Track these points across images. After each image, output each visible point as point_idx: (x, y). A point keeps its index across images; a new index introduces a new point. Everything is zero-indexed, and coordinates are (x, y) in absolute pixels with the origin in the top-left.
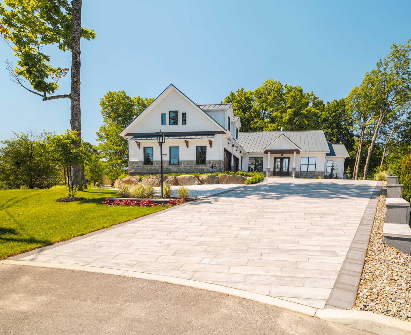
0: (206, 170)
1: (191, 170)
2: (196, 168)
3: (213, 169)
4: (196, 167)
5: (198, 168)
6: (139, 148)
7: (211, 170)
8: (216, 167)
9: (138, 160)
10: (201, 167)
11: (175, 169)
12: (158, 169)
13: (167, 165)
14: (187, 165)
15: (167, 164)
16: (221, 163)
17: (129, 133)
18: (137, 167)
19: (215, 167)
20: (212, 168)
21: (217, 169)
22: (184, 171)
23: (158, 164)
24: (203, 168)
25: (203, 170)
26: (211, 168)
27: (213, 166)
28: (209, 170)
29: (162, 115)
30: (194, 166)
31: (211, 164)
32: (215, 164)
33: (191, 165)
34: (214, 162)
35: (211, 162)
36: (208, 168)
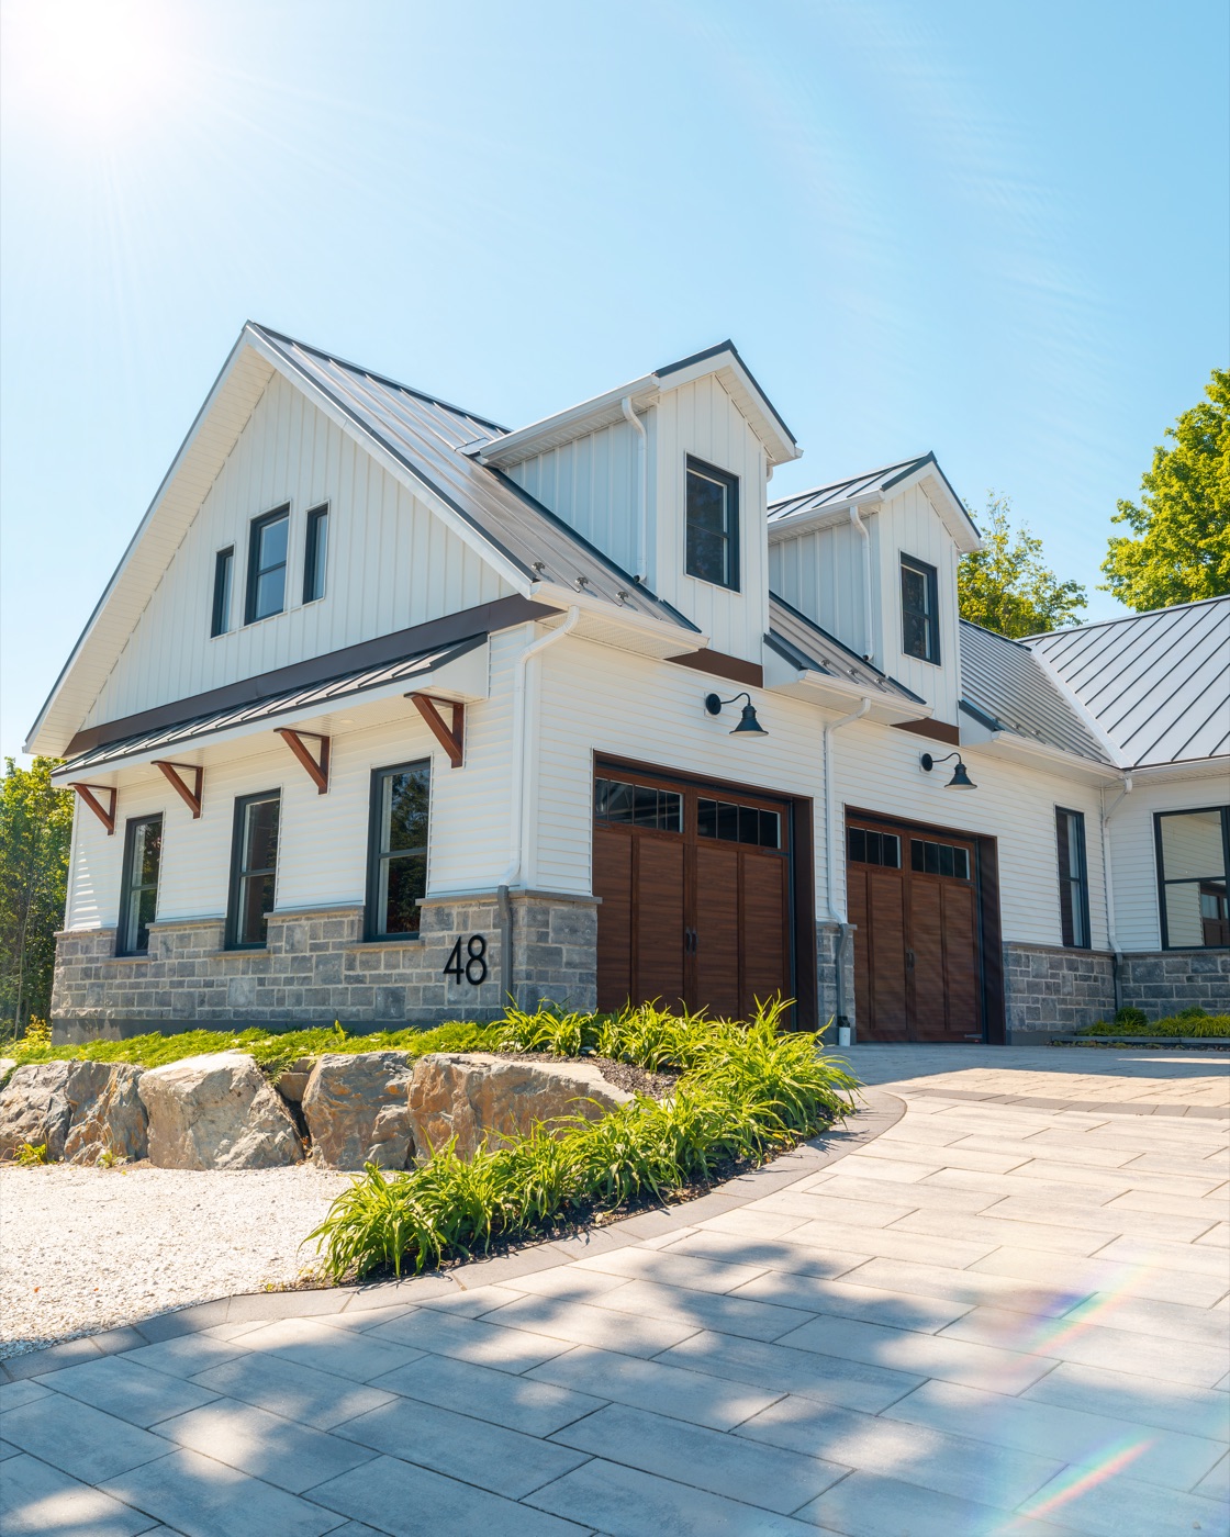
0: (416, 989)
1: (322, 997)
2: (359, 979)
3: (464, 976)
4: (358, 972)
5: (367, 973)
6: (111, 832)
7: (450, 991)
8: (480, 958)
9: (97, 925)
10: (387, 967)
11: (246, 988)
12: (167, 989)
13: (208, 954)
14: (308, 954)
15: (208, 949)
16: (522, 913)
17: (85, 728)
18: (86, 973)
19: (474, 958)
20: (458, 971)
21: (490, 982)
22: (286, 1007)
23: (168, 950)
24: (402, 978)
25: (396, 996)
26: (447, 971)
27: (464, 946)
28: (437, 999)
29: (224, 557)
30: (344, 952)
31: (451, 929)
32: (475, 932)
33: (331, 952)
34: (471, 910)
35: (449, 915)
36: (429, 976)
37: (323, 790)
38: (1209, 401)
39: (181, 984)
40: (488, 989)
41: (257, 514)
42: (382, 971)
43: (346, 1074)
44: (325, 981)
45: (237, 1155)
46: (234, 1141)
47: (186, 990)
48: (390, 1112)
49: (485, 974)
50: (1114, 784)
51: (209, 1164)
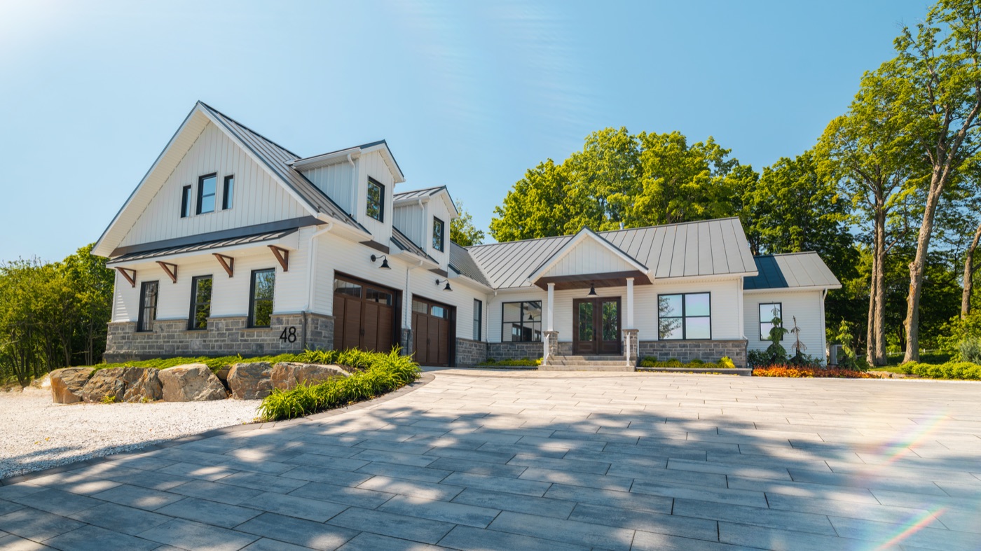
0: (269, 344)
1: (232, 346)
2: (245, 341)
3: (287, 340)
4: (246, 338)
5: (249, 338)
6: (134, 286)
7: (281, 344)
8: (294, 334)
9: (128, 320)
10: (257, 336)
11: (198, 343)
12: (162, 343)
13: (181, 331)
14: (225, 332)
15: (181, 329)
16: (310, 320)
17: (120, 246)
18: (123, 338)
19: (291, 334)
20: (285, 338)
21: (297, 341)
22: (216, 350)
23: (162, 330)
24: (263, 340)
25: (261, 346)
26: (281, 338)
27: (288, 330)
28: (277, 347)
29: (186, 189)
30: (240, 332)
31: (282, 324)
32: (292, 326)
33: (234, 331)
34: (290, 319)
35: (282, 320)
36: (274, 340)
37: (231, 276)
38: (526, 178)
39: (168, 342)
40: (296, 344)
41: (202, 174)
42: (255, 338)
43: (246, 369)
44: (232, 341)
45: (202, 397)
46: (200, 392)
47: (171, 344)
48: (265, 380)
49: (295, 339)
50: (490, 293)
51: (191, 400)
